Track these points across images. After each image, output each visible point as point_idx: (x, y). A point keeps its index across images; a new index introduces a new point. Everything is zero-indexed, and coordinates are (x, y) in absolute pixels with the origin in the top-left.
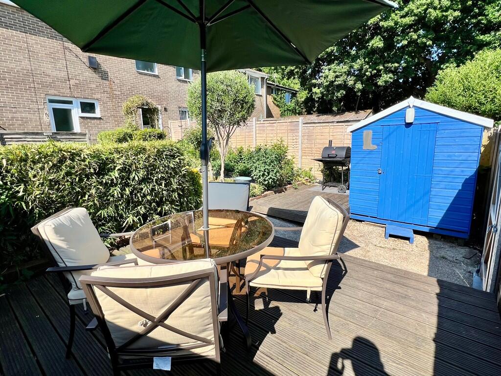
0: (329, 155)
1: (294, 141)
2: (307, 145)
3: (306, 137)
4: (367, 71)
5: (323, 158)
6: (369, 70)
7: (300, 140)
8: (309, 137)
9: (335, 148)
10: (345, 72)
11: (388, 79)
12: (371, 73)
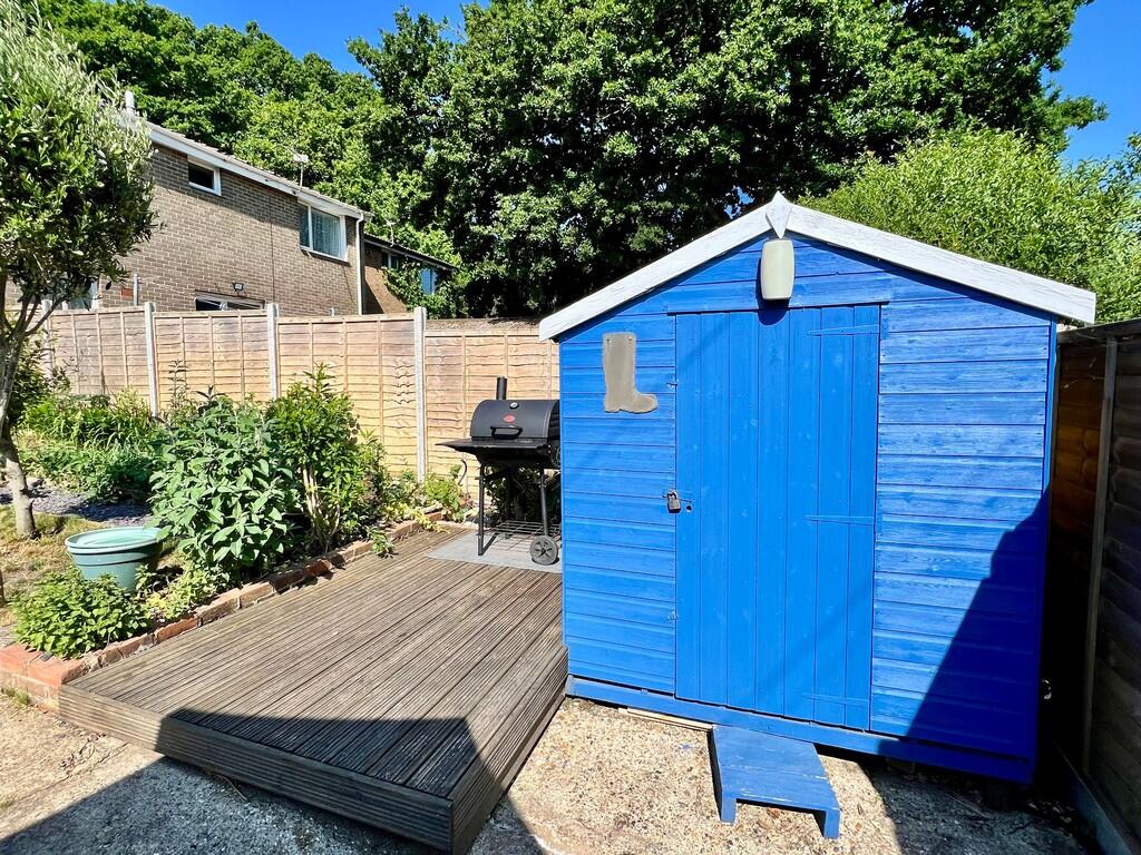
0: (494, 429)
1: (401, 381)
2: (442, 393)
3: (436, 370)
4: (605, 215)
5: (474, 438)
6: (608, 211)
7: (417, 380)
8: (447, 369)
9: (513, 405)
10: (552, 214)
11: (652, 236)
12: (613, 218)
